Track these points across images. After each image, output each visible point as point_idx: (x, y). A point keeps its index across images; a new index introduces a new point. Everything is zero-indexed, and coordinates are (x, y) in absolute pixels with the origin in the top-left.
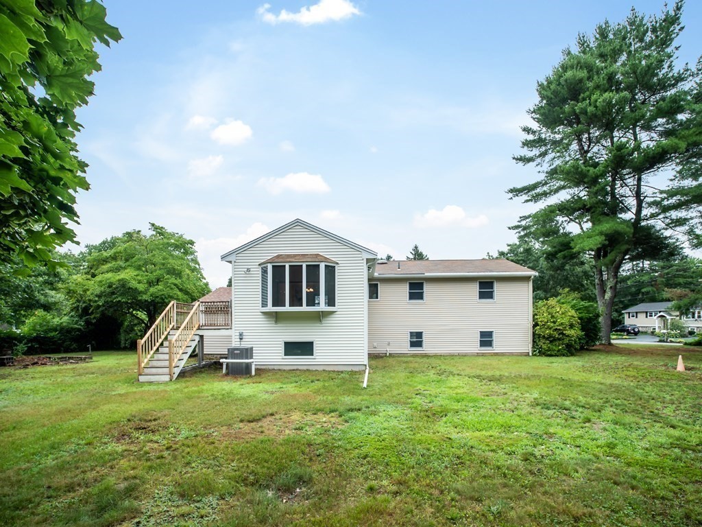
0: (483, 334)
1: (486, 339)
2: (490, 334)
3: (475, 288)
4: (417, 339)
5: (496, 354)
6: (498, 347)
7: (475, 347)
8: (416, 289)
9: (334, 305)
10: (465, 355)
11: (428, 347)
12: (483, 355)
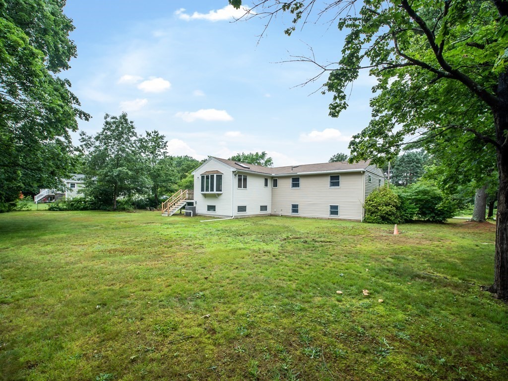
0: (332, 207)
1: (334, 210)
2: (336, 207)
3: (328, 180)
4: (295, 208)
5: (340, 220)
6: (341, 215)
7: (327, 214)
8: (296, 181)
9: (221, 191)
10: (321, 219)
11: (301, 213)
12: (332, 219)
